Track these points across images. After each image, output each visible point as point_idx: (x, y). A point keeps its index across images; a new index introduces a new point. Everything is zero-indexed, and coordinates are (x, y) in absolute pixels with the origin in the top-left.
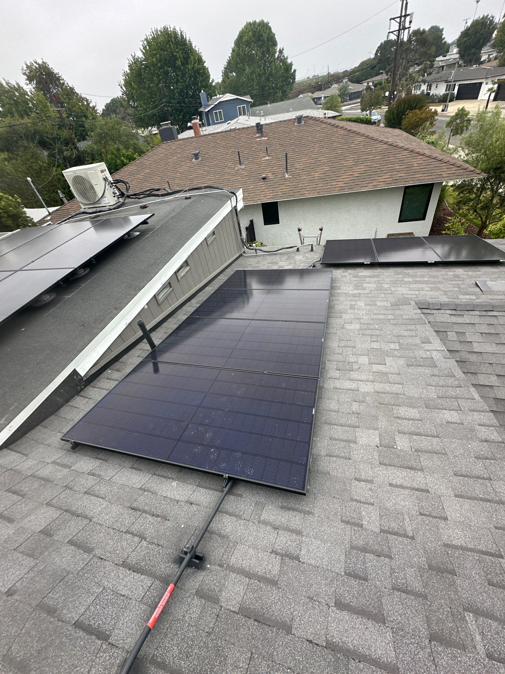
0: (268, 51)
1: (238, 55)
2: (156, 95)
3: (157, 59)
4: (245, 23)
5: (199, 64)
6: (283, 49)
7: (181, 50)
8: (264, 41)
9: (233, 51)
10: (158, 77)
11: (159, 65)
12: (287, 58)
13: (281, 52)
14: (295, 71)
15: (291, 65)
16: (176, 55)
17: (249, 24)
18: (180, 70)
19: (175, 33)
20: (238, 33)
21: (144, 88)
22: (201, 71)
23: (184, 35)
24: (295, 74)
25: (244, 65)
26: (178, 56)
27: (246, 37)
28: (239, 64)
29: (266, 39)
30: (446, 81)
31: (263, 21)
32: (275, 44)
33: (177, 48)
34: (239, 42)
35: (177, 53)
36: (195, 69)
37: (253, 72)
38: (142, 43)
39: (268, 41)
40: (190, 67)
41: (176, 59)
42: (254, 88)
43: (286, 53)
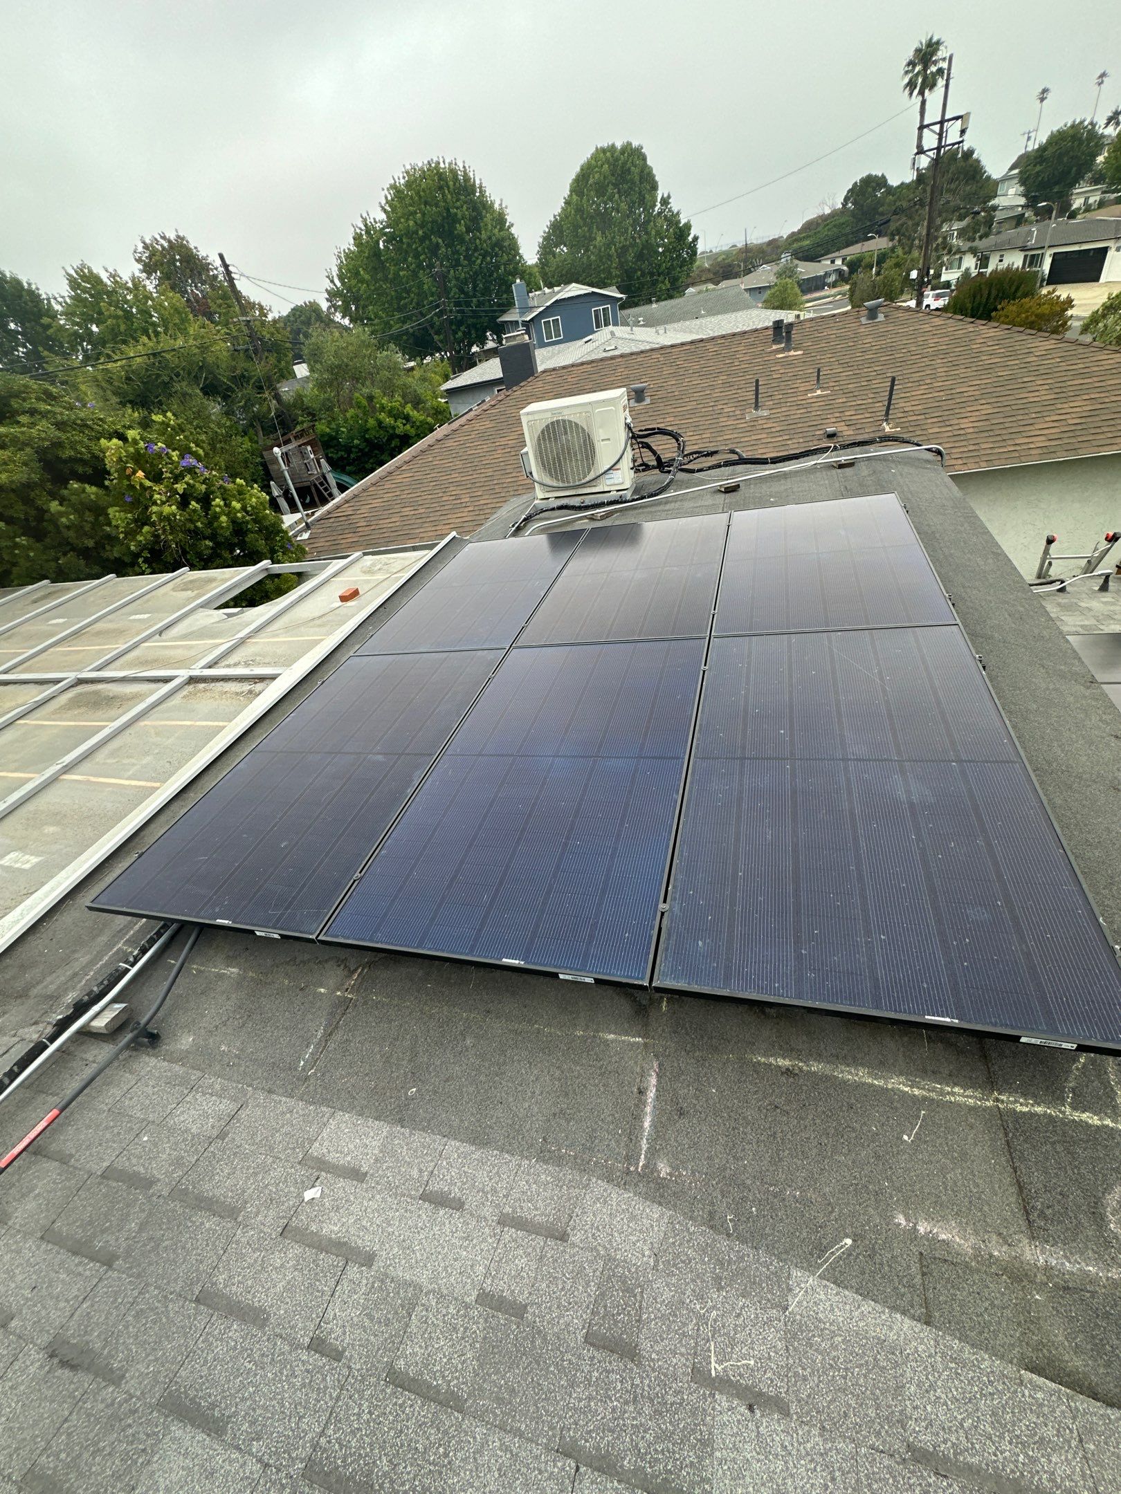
0: (642, 202)
1: (580, 210)
2: (408, 292)
3: (416, 222)
4: (593, 150)
5: (500, 230)
6: (669, 197)
7: (465, 202)
8: (633, 183)
9: (567, 203)
10: (417, 256)
11: (420, 232)
12: (678, 213)
13: (665, 202)
14: (696, 239)
15: (688, 226)
16: (456, 214)
17: (604, 151)
18: (462, 241)
19: (454, 172)
20: (578, 169)
21: (386, 279)
22: (506, 244)
23: (471, 175)
24: (695, 245)
25: (590, 229)
26: (459, 216)
27: (597, 176)
28: (581, 228)
29: (637, 178)
30: (1023, 249)
31: (629, 144)
32: (654, 187)
33: (458, 200)
34: (581, 183)
35: (457, 208)
36: (494, 239)
37: (612, 242)
38: (383, 193)
39: (641, 183)
40: (484, 236)
41: (454, 220)
42: (611, 273)
43: (675, 205)
